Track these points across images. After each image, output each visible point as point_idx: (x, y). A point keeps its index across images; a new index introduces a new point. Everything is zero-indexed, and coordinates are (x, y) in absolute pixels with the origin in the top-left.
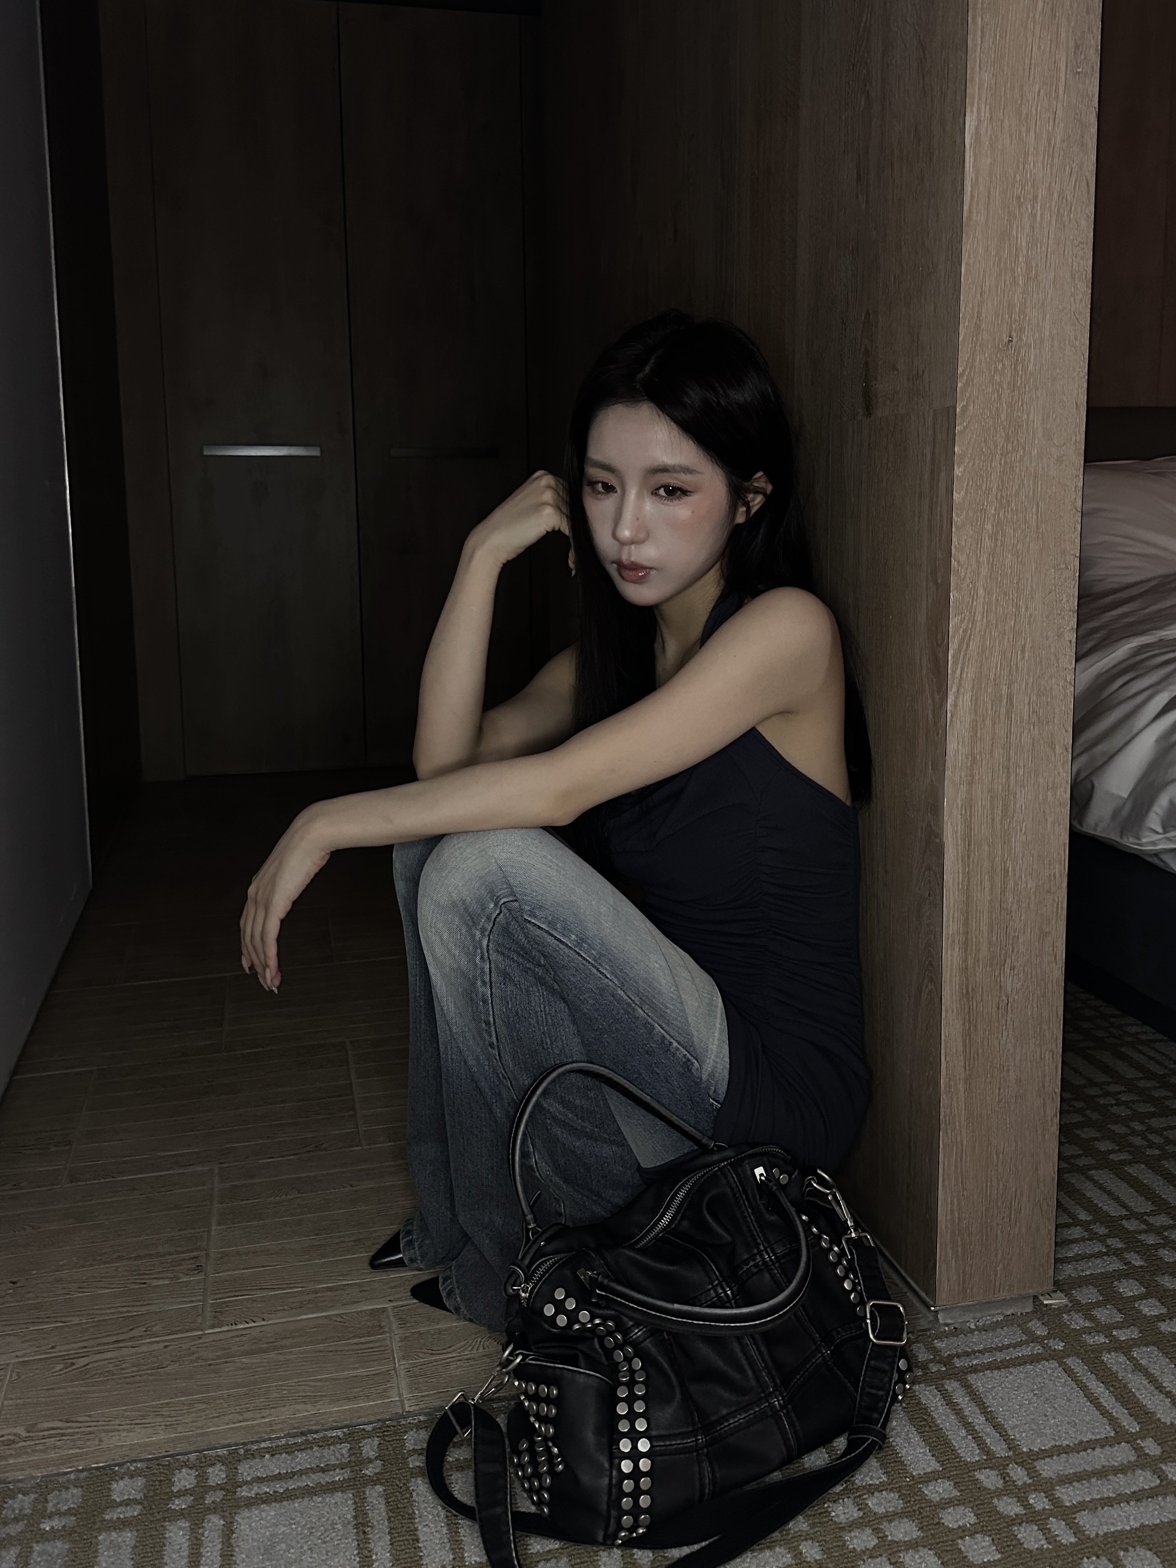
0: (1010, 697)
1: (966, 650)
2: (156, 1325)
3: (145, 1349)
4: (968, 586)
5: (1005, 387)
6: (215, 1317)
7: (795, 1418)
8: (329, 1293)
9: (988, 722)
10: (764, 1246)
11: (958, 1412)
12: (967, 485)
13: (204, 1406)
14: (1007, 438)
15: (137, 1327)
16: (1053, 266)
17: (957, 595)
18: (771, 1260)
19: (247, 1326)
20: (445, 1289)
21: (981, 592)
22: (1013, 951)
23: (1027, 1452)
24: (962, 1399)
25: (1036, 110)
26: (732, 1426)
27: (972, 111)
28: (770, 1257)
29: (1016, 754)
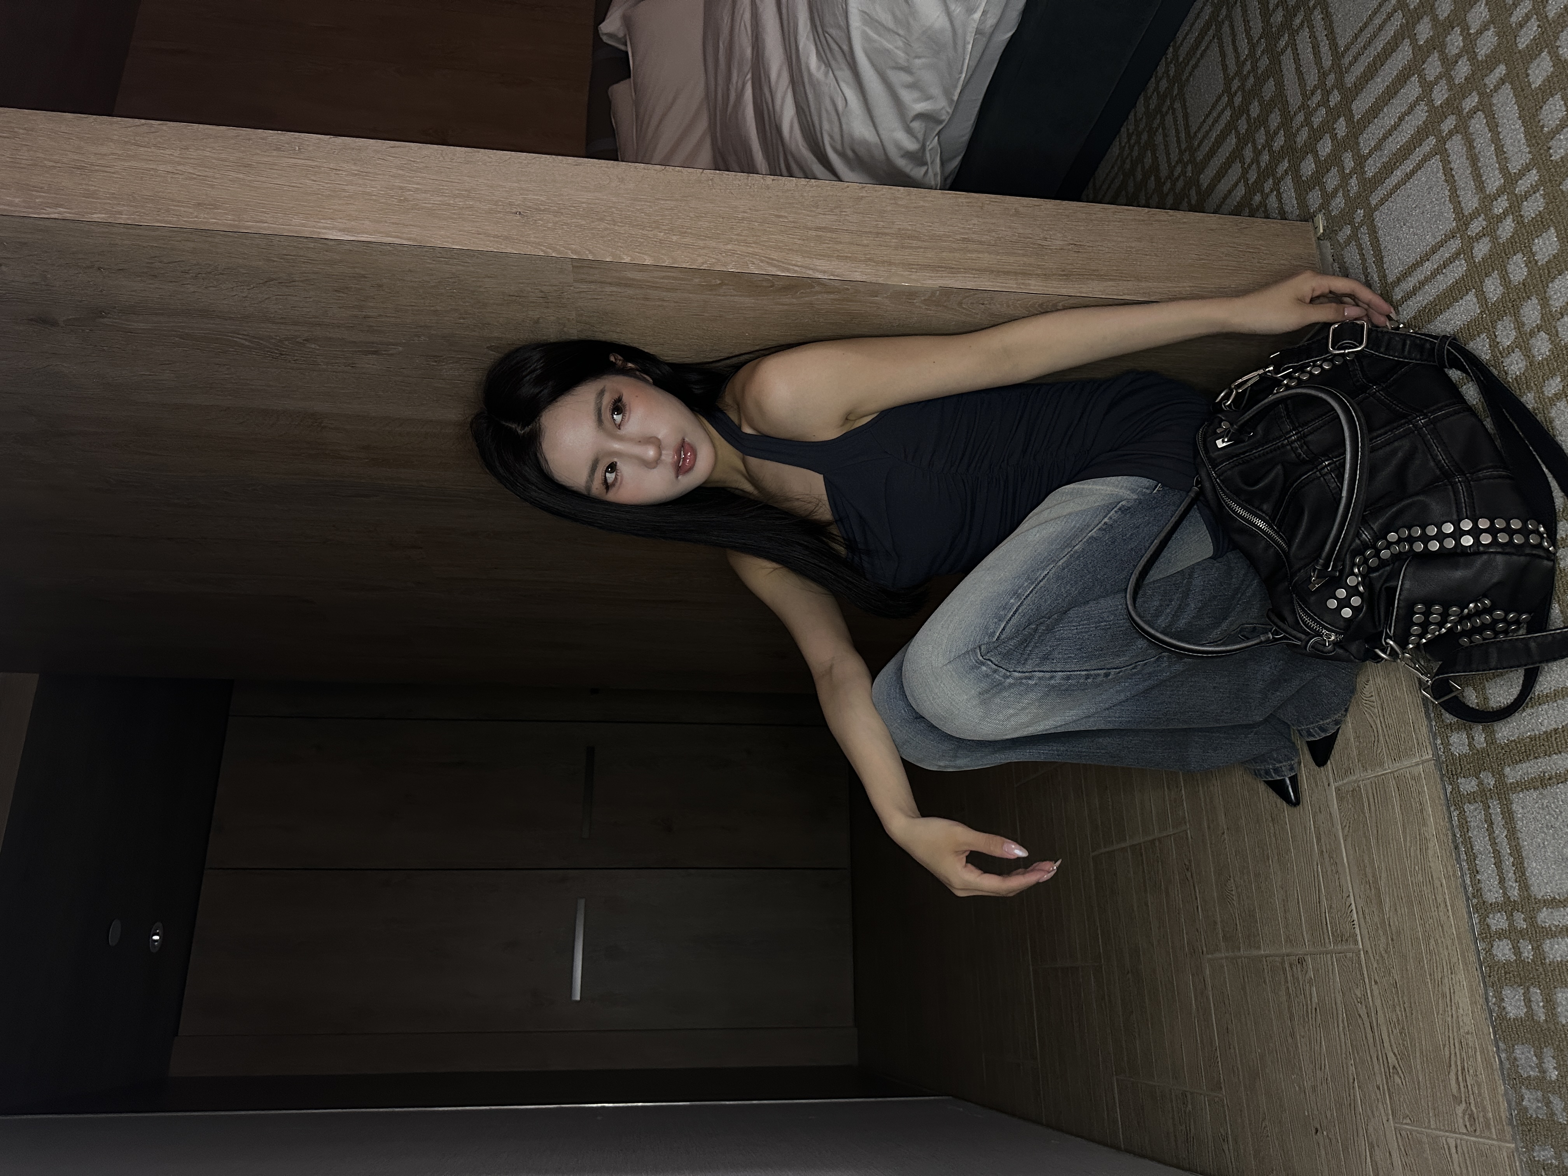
0: (818, 229)
1: (778, 261)
2: (1355, 994)
3: (1378, 1003)
4: (723, 257)
5: (557, 219)
6: (1347, 940)
7: (1434, 407)
8: (1323, 840)
9: (839, 247)
10: (1284, 440)
11: (1422, 284)
12: (639, 253)
13: (1432, 942)
14: (601, 220)
15: (1358, 1011)
16: (459, 178)
17: (731, 266)
18: (1296, 434)
19: (1354, 911)
20: (1318, 734)
21: (729, 247)
22: (1031, 238)
23: (1457, 222)
24: (1410, 283)
25: (327, 183)
26: (1444, 457)
27: (326, 233)
28: (1294, 435)
29: (866, 227)
